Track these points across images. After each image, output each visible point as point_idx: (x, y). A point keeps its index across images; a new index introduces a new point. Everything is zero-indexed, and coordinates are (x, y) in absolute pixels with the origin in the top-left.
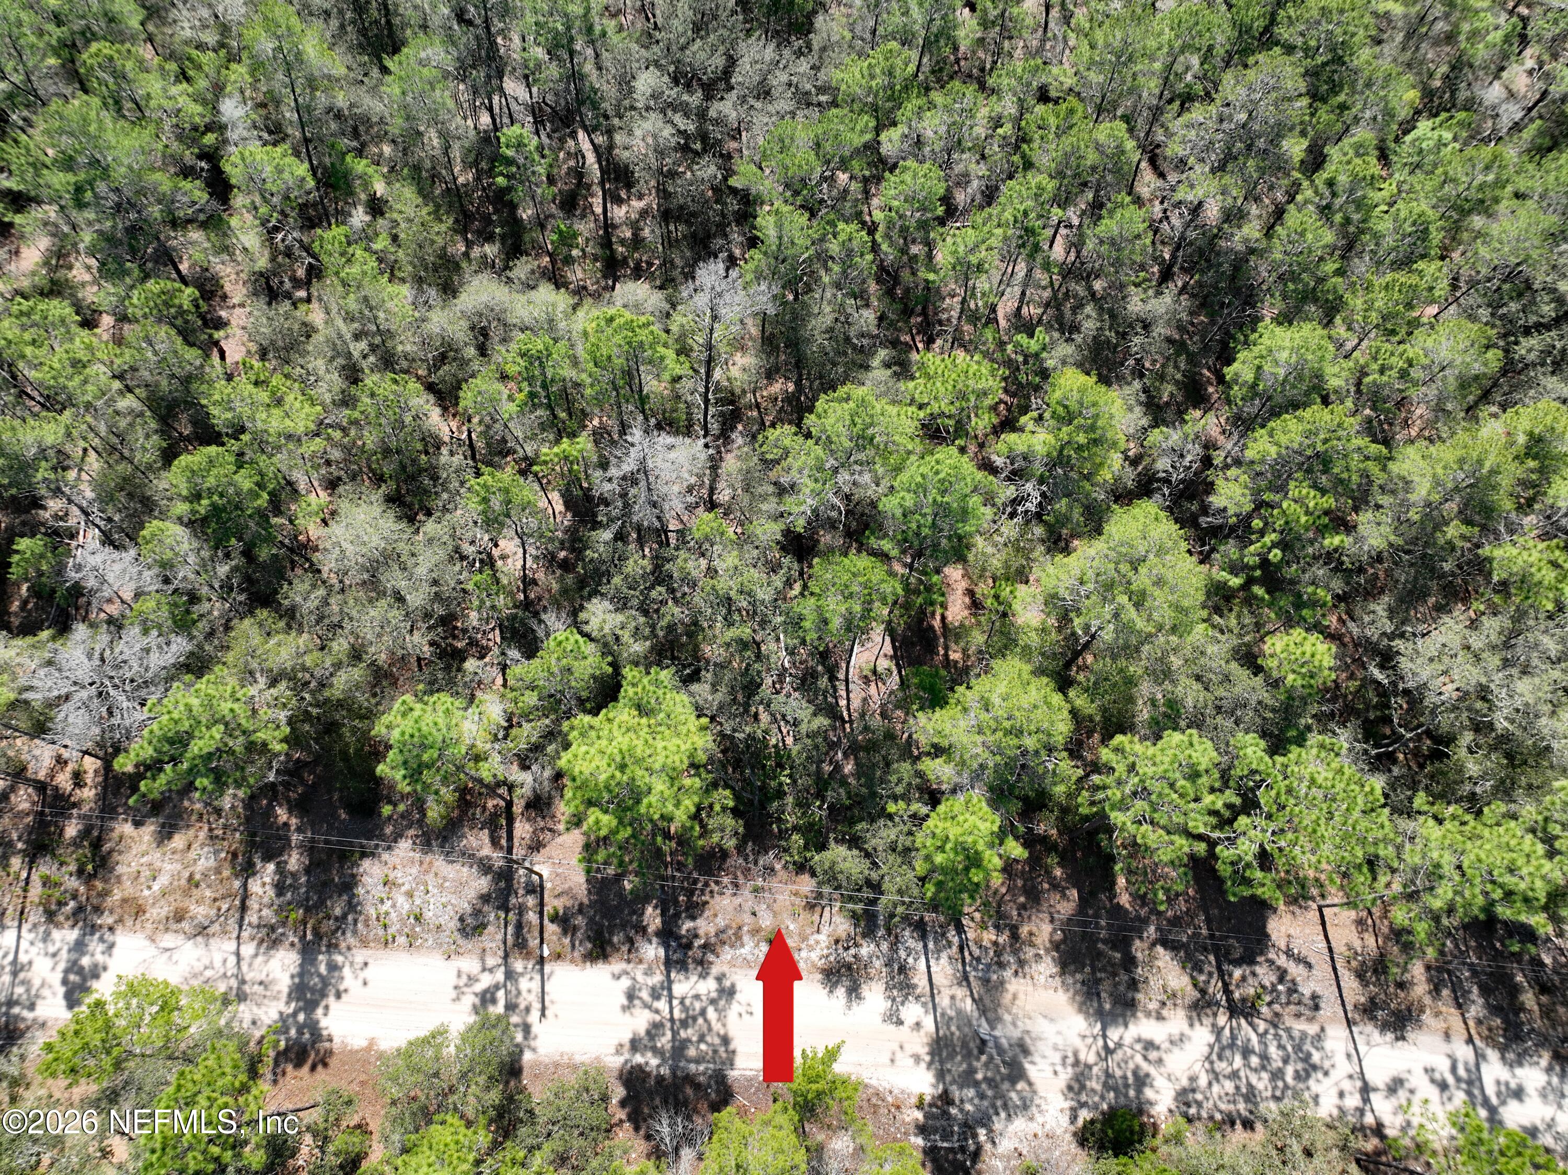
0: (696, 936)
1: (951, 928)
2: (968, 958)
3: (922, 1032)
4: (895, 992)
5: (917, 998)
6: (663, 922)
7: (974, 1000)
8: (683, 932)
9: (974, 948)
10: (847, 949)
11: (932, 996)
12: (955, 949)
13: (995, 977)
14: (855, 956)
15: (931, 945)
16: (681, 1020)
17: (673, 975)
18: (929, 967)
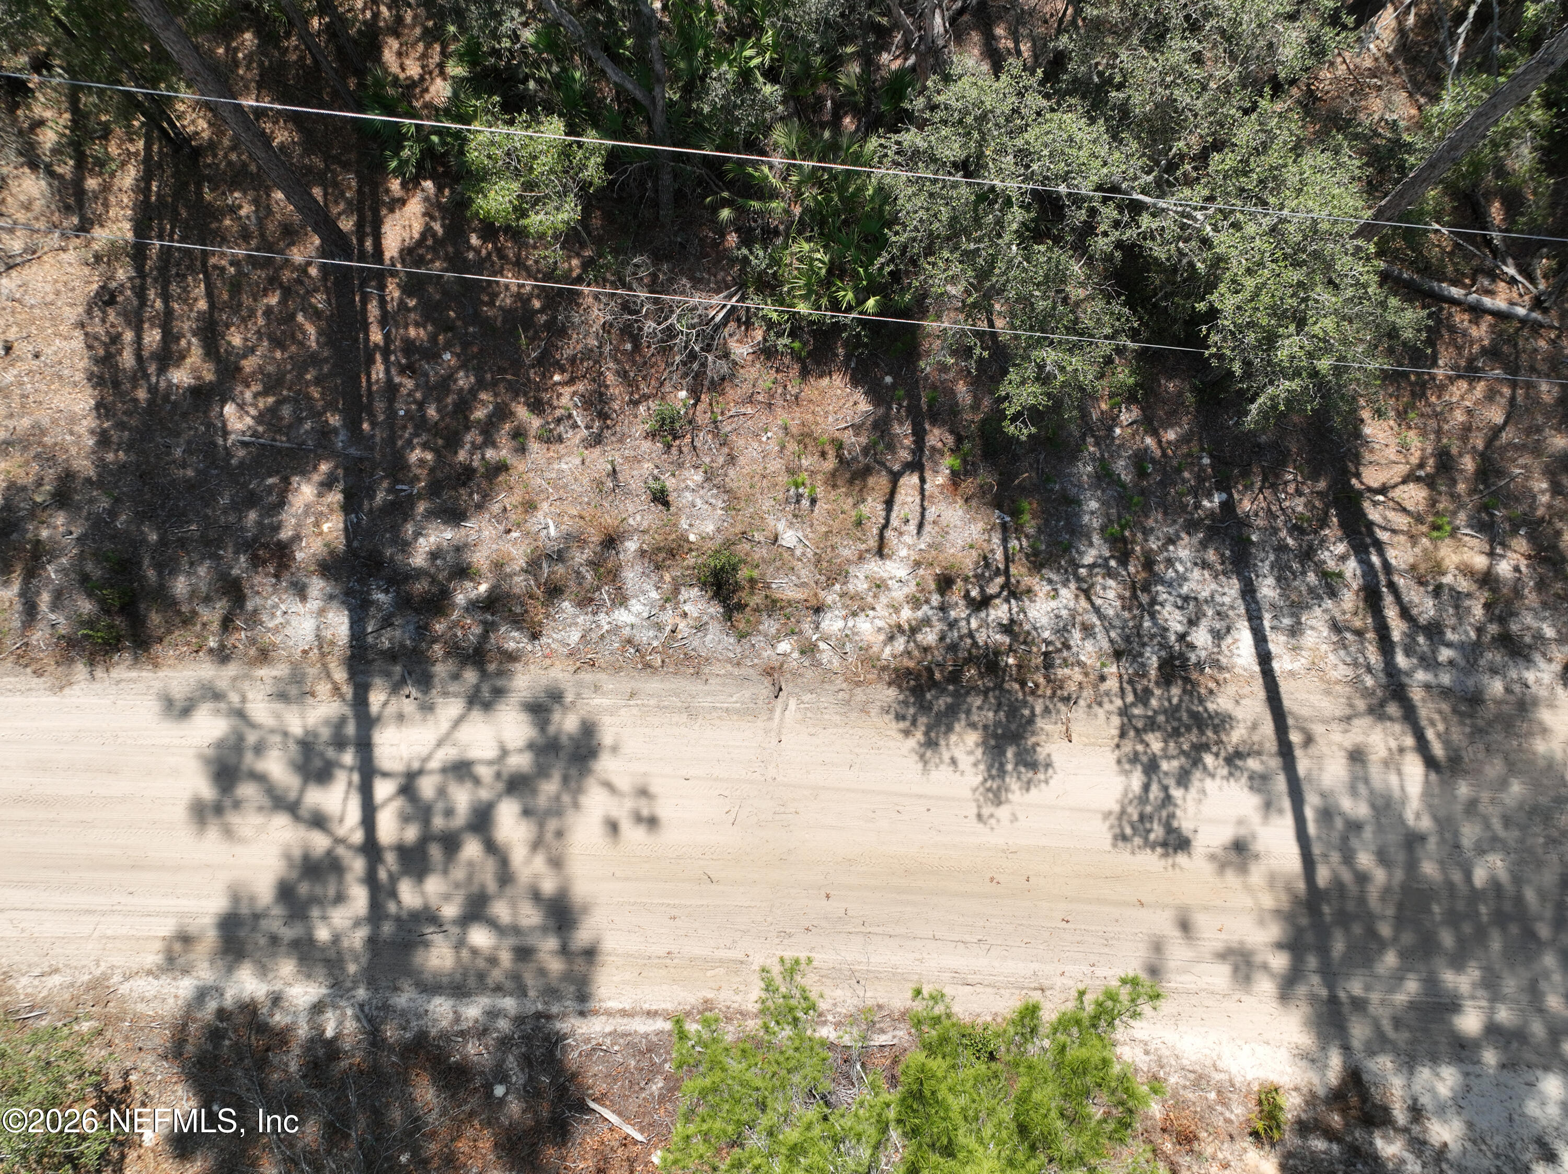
0: (463, 572)
1: (1332, 531)
2: (1398, 629)
3: (1257, 875)
4: (1156, 744)
5: (1234, 759)
6: (351, 531)
7: (1430, 762)
8: (419, 560)
9: (1414, 595)
10: (981, 604)
11: (1286, 751)
12: (1349, 599)
13: (1496, 687)
14: (1008, 628)
15: (1267, 589)
16: (402, 850)
17: (377, 698)
18: (1264, 658)
